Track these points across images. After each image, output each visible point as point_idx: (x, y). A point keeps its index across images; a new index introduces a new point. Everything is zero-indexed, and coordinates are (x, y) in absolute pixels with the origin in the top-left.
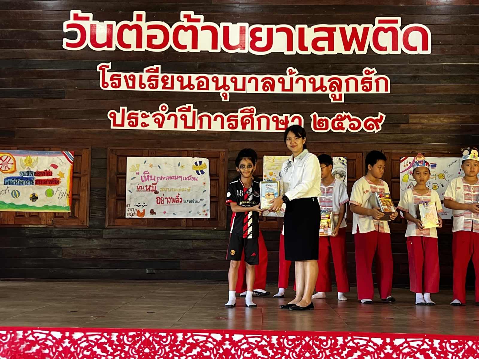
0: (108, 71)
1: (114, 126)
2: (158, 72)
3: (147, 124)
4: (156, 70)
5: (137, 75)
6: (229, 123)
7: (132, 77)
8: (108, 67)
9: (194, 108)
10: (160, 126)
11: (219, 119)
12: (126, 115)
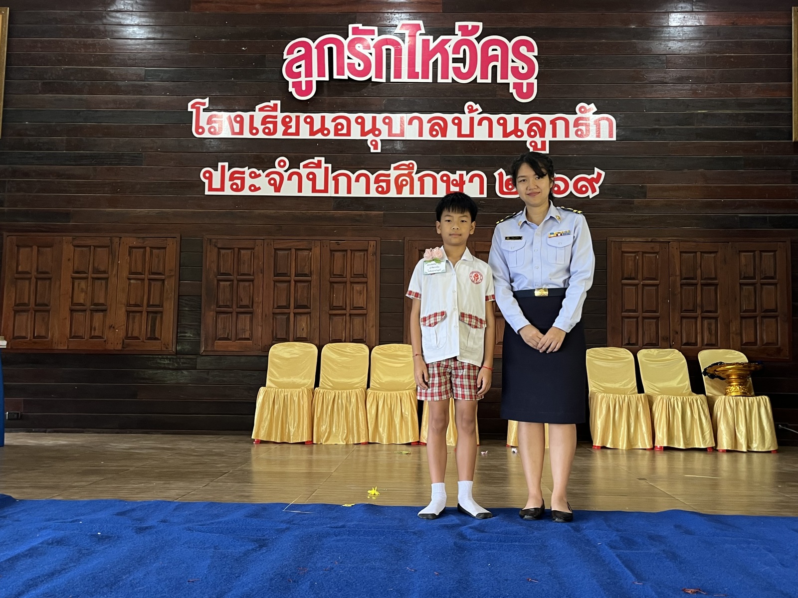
0: (204, 110)
1: (209, 191)
2: (276, 111)
3: (257, 187)
4: (274, 108)
5: (246, 116)
6: (377, 185)
7: (238, 119)
8: (204, 104)
9: (325, 163)
10: (277, 189)
11: (363, 179)
12: (228, 174)
